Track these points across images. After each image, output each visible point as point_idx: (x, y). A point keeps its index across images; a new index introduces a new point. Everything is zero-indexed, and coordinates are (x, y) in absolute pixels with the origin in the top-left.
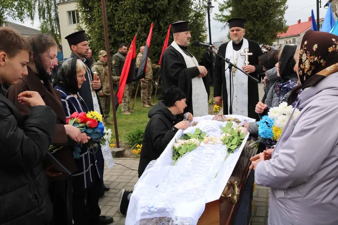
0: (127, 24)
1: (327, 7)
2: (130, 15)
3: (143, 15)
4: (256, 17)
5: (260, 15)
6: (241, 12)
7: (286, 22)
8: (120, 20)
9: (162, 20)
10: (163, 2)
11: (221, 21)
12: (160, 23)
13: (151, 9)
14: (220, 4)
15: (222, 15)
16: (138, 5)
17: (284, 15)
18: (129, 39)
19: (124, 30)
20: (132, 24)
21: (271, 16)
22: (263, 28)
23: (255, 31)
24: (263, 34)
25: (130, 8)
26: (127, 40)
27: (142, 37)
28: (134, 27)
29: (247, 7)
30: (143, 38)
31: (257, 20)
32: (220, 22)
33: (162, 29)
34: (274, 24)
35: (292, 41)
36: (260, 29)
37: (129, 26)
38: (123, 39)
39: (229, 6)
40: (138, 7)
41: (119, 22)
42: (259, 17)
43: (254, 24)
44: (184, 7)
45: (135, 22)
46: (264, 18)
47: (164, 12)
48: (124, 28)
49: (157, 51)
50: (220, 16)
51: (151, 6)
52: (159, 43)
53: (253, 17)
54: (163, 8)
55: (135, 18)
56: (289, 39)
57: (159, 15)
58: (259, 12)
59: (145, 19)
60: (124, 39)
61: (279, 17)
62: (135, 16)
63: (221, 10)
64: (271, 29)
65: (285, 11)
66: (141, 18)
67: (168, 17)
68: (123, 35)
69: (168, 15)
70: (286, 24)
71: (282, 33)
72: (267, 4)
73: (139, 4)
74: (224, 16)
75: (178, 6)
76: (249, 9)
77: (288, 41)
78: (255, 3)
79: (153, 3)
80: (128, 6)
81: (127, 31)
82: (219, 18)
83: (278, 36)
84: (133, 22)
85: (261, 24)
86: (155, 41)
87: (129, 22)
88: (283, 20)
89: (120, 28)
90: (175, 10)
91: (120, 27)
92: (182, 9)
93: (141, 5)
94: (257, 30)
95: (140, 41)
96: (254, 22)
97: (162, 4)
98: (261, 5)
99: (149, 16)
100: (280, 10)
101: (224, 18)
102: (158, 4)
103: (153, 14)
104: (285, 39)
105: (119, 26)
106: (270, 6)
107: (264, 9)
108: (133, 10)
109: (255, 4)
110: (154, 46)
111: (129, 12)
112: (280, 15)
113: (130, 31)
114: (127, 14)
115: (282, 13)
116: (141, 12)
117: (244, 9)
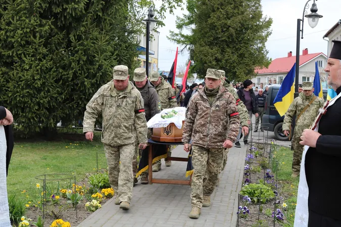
0: (19, 32)
1: (327, 38)
2: (24, 18)
3: (44, 21)
4: (226, 41)
5: (233, 40)
6: (206, 33)
7: (267, 52)
8: (9, 24)
9: (74, 31)
10: (76, 6)
11: (179, 42)
12: (70, 36)
13: (58, 13)
14: (178, 18)
15: (181, 34)
16: (38, 5)
17: (266, 43)
18: (20, 54)
19: (13, 40)
20: (27, 32)
21: (248, 42)
22: (235, 57)
23: (224, 61)
24: (234, 67)
25: (26, 9)
26: (17, 54)
27: (40, 53)
28: (30, 37)
29: (215, 26)
30: (41, 55)
31: (228, 45)
32: (176, 43)
33: (73, 44)
34: (251, 54)
35: (277, 81)
36: (230, 59)
37: (21, 34)
38: (10, 52)
39: (191, 23)
40: (39, 8)
41: (7, 27)
42: (230, 42)
43: (223, 51)
44: (108, 15)
45: (31, 30)
46: (237, 44)
47: (78, 19)
48: (13, 37)
49: (61, 76)
50: (177, 35)
51: (59, 10)
52: (65, 65)
53: (223, 41)
54: (76, 14)
55: (32, 25)
56: (274, 77)
57: (70, 24)
58: (232, 35)
59: (47, 27)
60: (13, 53)
61: (259, 45)
62: (32, 21)
63: (180, 27)
64: (246, 60)
65: (268, 38)
66: (41, 25)
67: (82, 29)
68: (13, 47)
69: (83, 26)
70: (267, 56)
71: (262, 68)
72: (243, 25)
73: (40, 4)
74: (183, 36)
75: (100, 14)
76: (218, 29)
77: (273, 79)
78: (226, 22)
79: (63, 6)
80: (23, 5)
81: (17, 41)
82: (175, 38)
83: (255, 71)
84: (28, 30)
85: (232, 53)
86: (60, 61)
87: (23, 28)
88: (264, 50)
89: (8, 37)
90: (95, 19)
91: (8, 34)
92: (105, 20)
93: (44, 6)
94: (226, 60)
95: (36, 60)
96: (223, 48)
97: (75, 9)
98: (235, 25)
99: (54, 23)
100: (260, 36)
101: (182, 39)
102: (70, 7)
103: (62, 22)
104: (269, 76)
105: (6, 32)
106: (247, 29)
107: (239, 32)
108: (30, 12)
109: (226, 24)
110: (57, 68)
111: (25, 14)
112: (260, 43)
113: (23, 42)
114: (20, 17)
115: (263, 40)
116: (43, 16)
117: (211, 29)
